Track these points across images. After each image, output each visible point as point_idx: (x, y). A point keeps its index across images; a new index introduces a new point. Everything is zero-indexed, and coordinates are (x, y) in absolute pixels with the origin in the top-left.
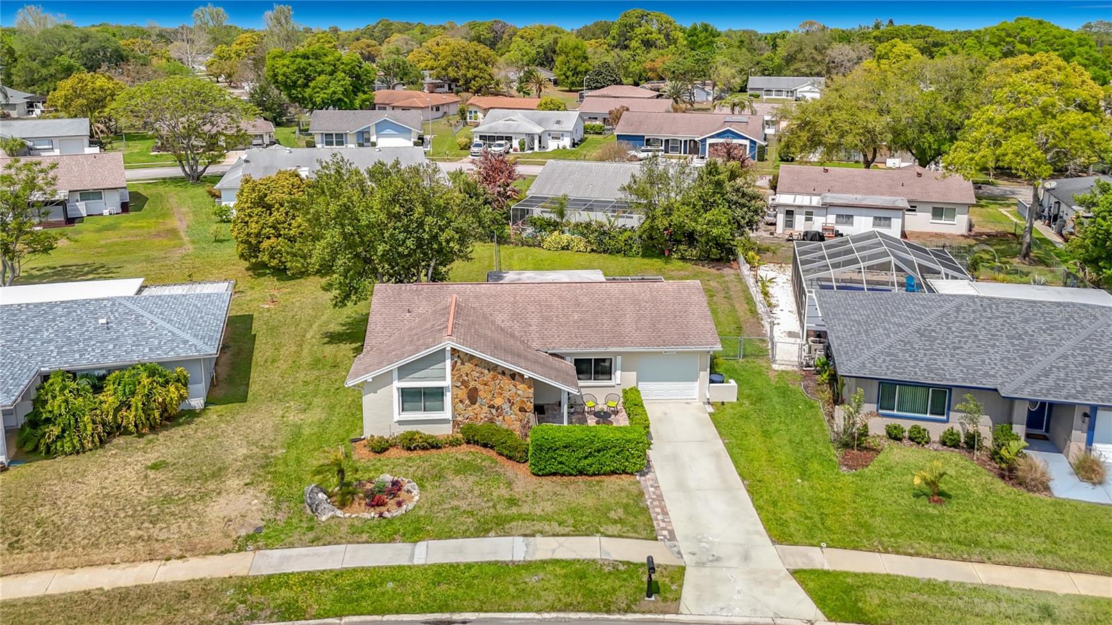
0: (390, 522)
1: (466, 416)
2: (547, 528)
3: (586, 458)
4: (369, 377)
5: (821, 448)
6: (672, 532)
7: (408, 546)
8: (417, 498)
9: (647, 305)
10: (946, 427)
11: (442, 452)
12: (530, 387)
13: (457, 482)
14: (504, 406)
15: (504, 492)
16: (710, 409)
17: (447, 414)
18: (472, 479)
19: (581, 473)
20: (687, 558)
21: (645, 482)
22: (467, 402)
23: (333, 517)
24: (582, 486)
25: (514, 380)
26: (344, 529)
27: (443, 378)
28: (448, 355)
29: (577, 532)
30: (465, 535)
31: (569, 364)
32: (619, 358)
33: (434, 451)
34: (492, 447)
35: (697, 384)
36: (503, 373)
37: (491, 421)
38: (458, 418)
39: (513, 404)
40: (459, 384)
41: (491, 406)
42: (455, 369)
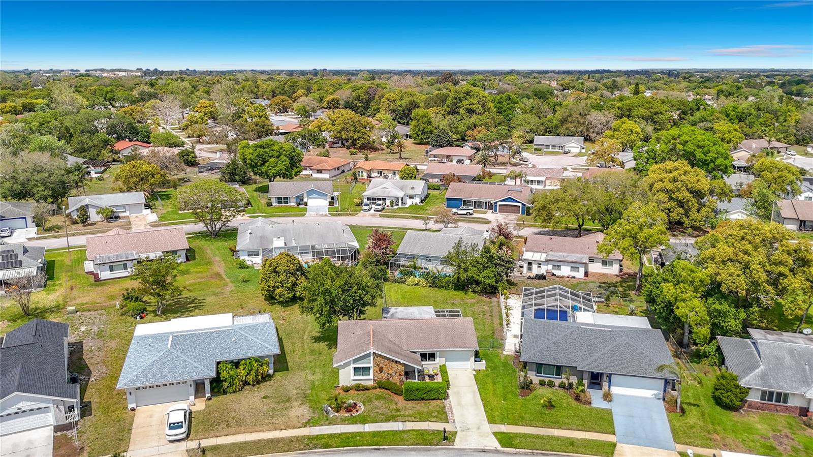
0: (355, 417)
2: (410, 419)
3: (424, 394)
4: (342, 363)
5: (513, 389)
6: (454, 420)
7: (362, 425)
8: (363, 409)
10: (561, 380)
11: (370, 391)
12: (403, 366)
13: (376, 403)
14: (393, 374)
15: (394, 407)
16: (474, 373)
17: (371, 377)
18: (382, 402)
19: (422, 399)
20: (458, 429)
21: (446, 402)
22: (379, 372)
23: (334, 416)
24: (423, 404)
25: (397, 363)
26: (339, 420)
27: (370, 363)
28: (372, 354)
29: (421, 421)
30: (382, 421)
31: (418, 356)
32: (438, 353)
33: (367, 391)
34: (389, 390)
35: (469, 362)
36: (393, 361)
37: (388, 379)
38: (375, 378)
39: (396, 373)
40: (376, 365)
41: (388, 374)
42: (374, 360)
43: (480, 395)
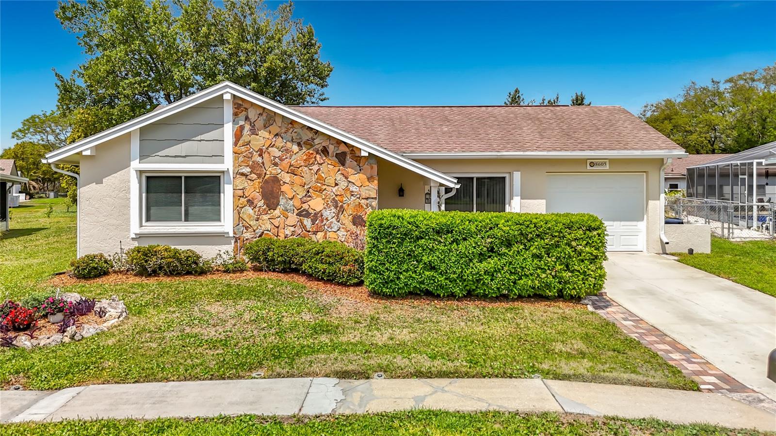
0: (22, 354)
1: (259, 231)
3: (482, 257)
11: (204, 278)
12: (370, 179)
14: (326, 214)
17: (227, 224)
25: (343, 165)
27: (219, 157)
28: (228, 110)
32: (517, 176)
35: (642, 225)
36: (325, 151)
38: (244, 235)
39: (342, 210)
40: (247, 170)
41: (303, 213)
42: (241, 142)
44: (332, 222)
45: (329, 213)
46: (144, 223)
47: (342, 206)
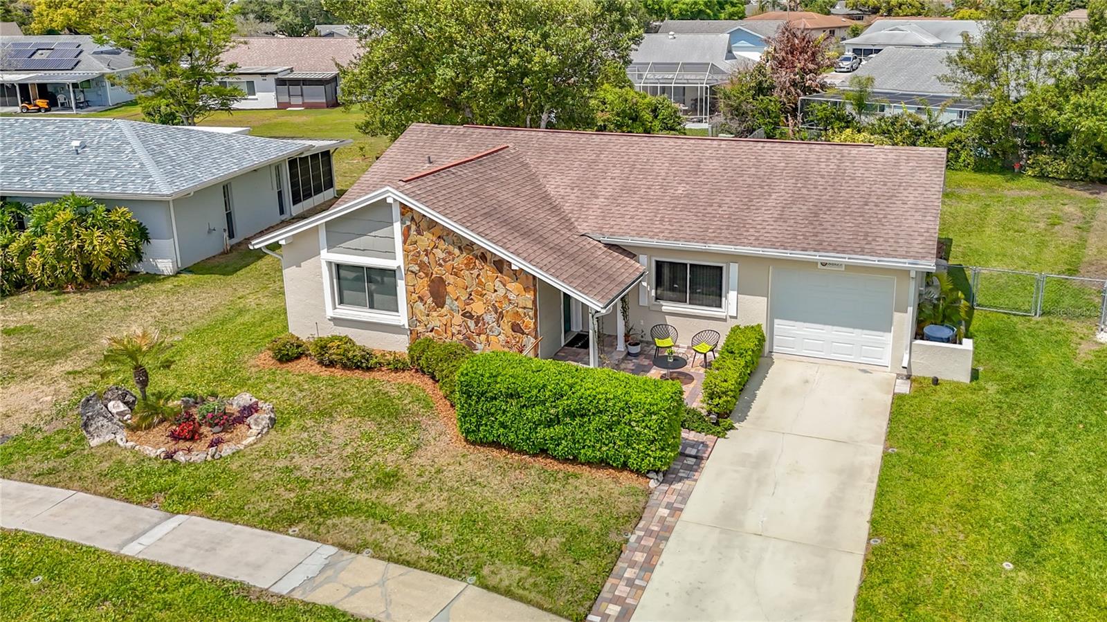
0: (173, 470)
1: (430, 326)
7: (158, 517)
8: (251, 440)
9: (822, 181)
12: (526, 289)
13: (339, 427)
14: (488, 318)
15: (391, 459)
16: (901, 389)
17: (401, 318)
18: (365, 427)
22: (430, 301)
23: (110, 443)
25: (501, 273)
26: (103, 466)
27: (391, 254)
28: (396, 211)
29: (434, 564)
31: (637, 267)
32: (735, 267)
33: (353, 373)
35: (888, 338)
36: (483, 258)
37: (469, 340)
38: (418, 328)
39: (501, 316)
40: (416, 268)
41: (467, 315)
42: (409, 241)
43: (881, 494)
44: (492, 327)
45: (490, 318)
46: (337, 306)
47: (501, 313)
